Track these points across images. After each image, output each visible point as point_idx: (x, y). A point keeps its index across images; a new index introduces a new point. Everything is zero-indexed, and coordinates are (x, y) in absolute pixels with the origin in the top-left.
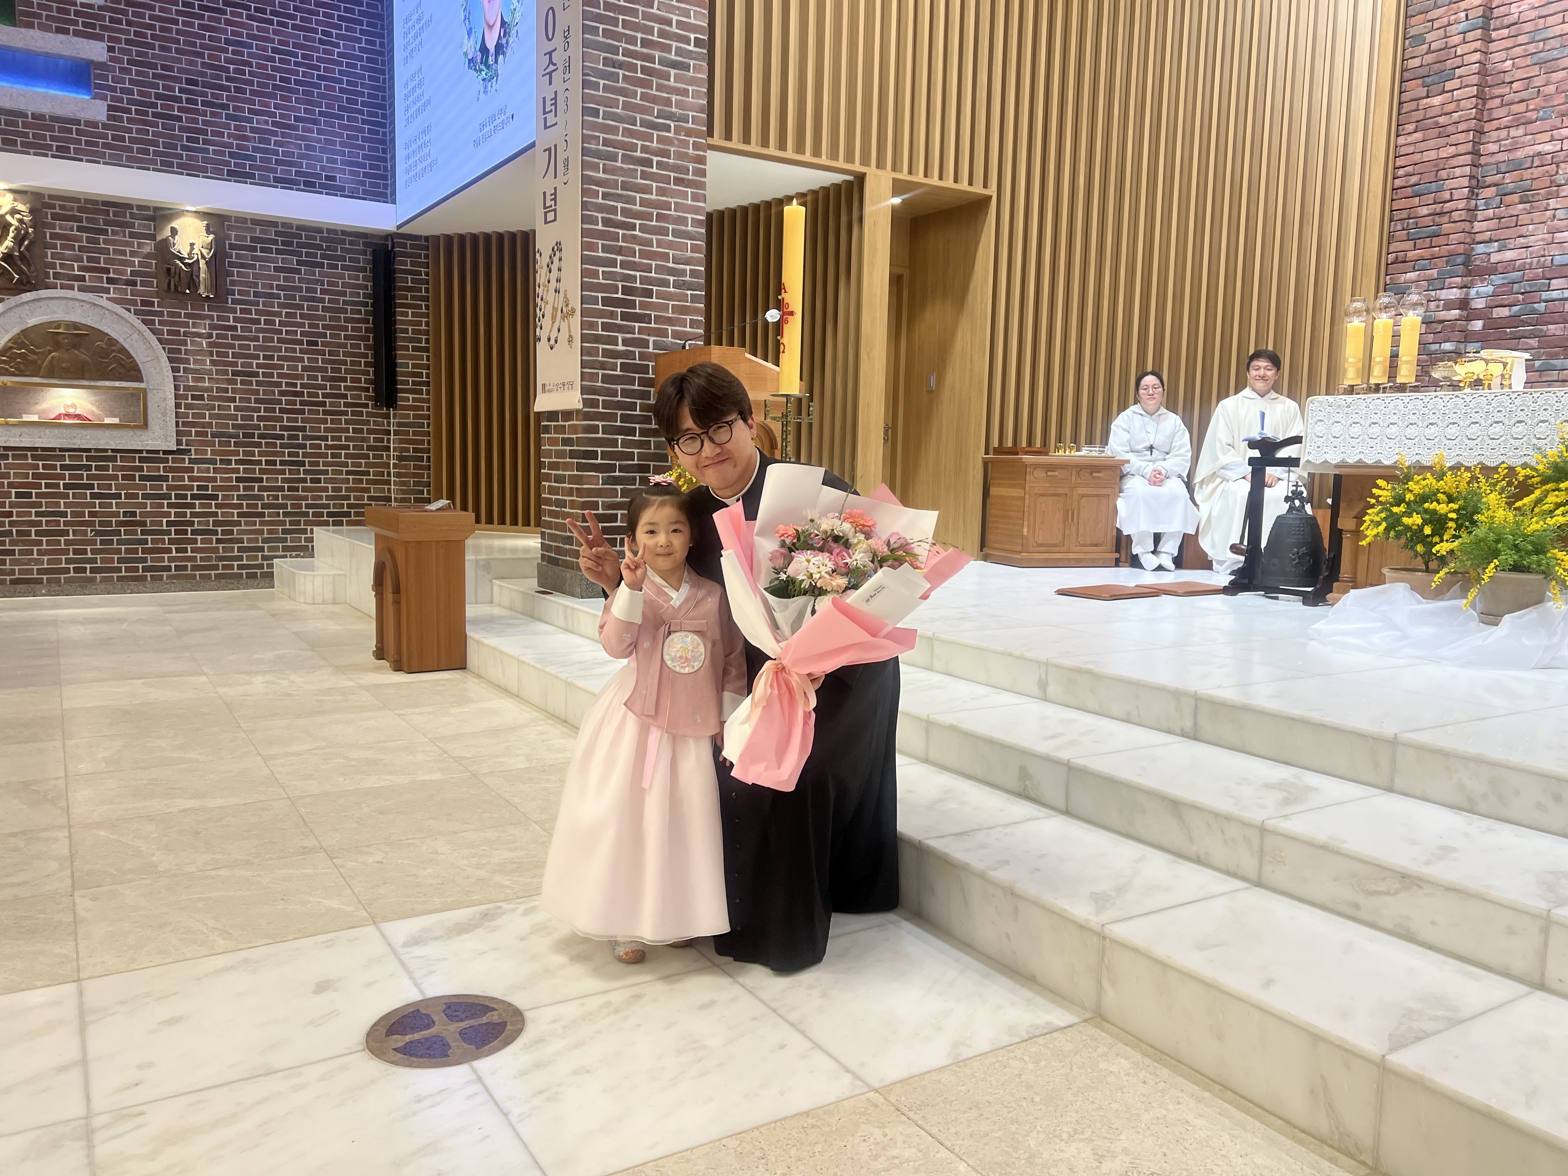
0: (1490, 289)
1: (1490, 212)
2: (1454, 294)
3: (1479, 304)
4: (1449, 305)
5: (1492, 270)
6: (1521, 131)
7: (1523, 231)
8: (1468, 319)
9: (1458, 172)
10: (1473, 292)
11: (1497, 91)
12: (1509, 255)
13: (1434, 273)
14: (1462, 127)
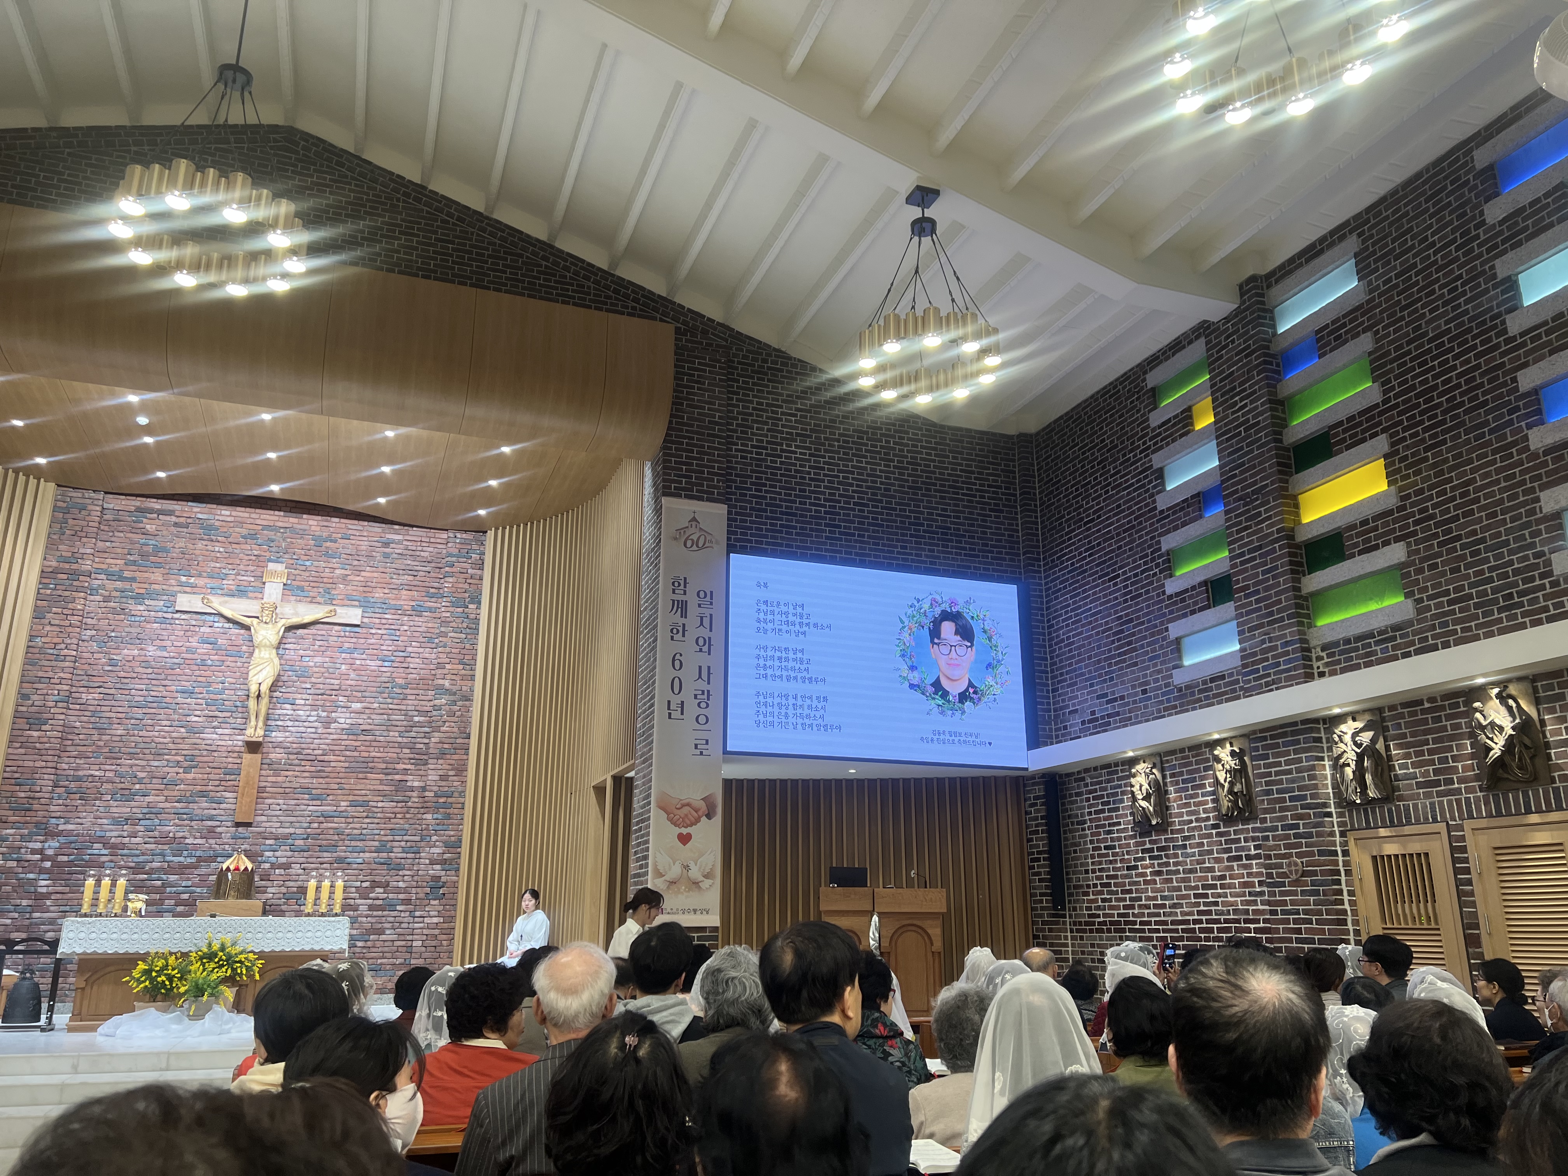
0: (57, 845)
1: (61, 802)
2: (38, 845)
3: (50, 852)
4: (34, 852)
5: (60, 834)
6: (82, 762)
7: (81, 815)
8: (42, 860)
9: (46, 776)
10: (46, 845)
11: (70, 737)
12: (70, 827)
13: (26, 832)
14: (50, 752)
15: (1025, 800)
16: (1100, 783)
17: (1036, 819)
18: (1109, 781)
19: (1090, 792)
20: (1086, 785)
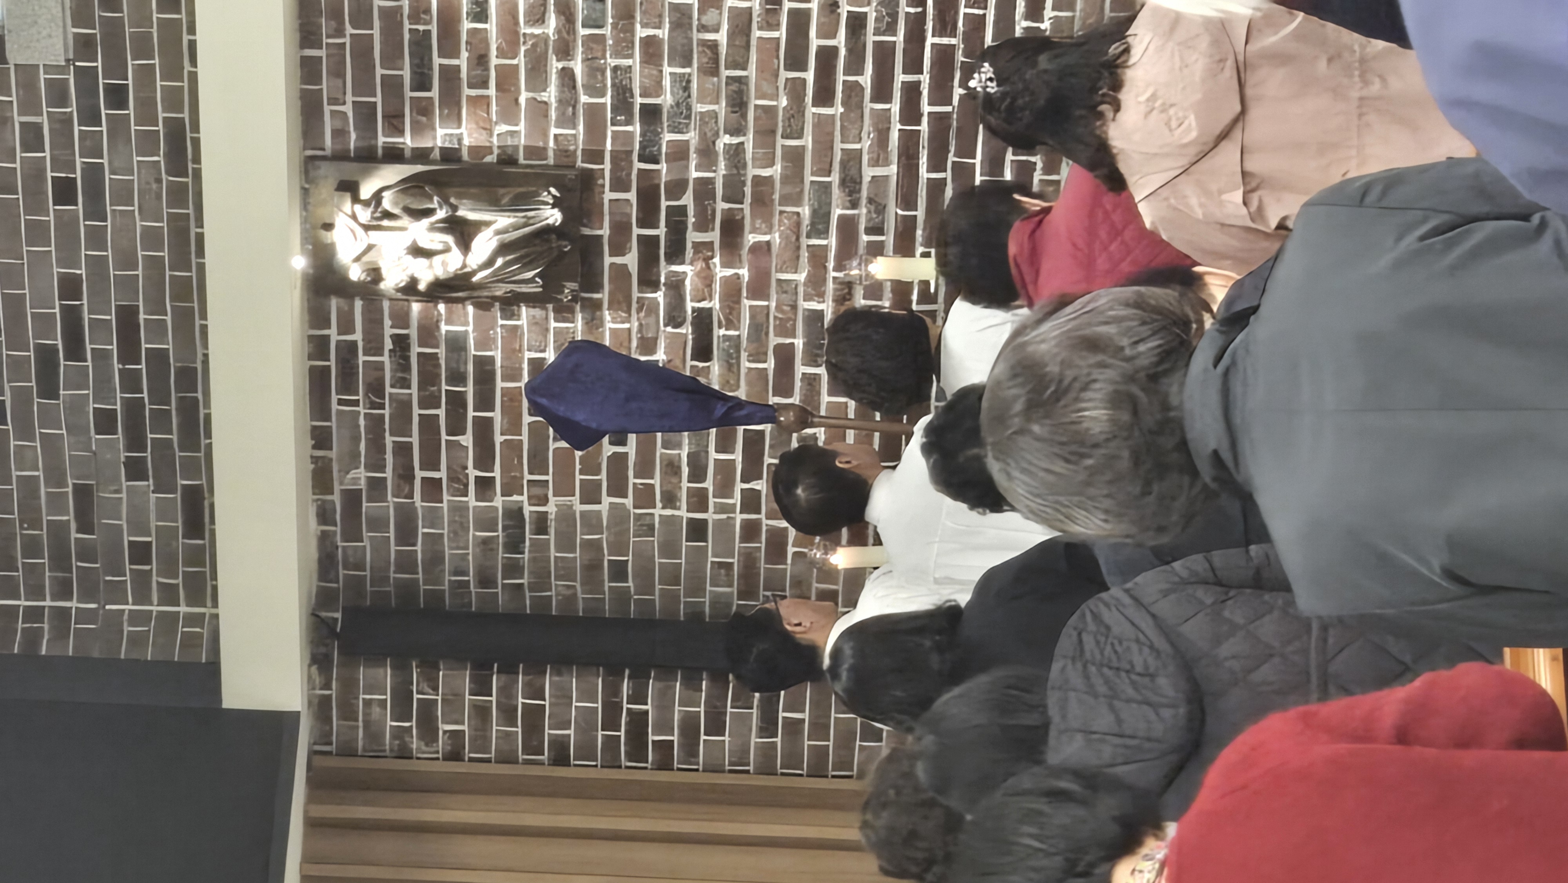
15: (404, 754)
16: (375, 423)
17: (482, 713)
18: (376, 388)
19: (405, 475)
20: (377, 487)
